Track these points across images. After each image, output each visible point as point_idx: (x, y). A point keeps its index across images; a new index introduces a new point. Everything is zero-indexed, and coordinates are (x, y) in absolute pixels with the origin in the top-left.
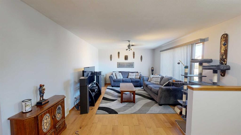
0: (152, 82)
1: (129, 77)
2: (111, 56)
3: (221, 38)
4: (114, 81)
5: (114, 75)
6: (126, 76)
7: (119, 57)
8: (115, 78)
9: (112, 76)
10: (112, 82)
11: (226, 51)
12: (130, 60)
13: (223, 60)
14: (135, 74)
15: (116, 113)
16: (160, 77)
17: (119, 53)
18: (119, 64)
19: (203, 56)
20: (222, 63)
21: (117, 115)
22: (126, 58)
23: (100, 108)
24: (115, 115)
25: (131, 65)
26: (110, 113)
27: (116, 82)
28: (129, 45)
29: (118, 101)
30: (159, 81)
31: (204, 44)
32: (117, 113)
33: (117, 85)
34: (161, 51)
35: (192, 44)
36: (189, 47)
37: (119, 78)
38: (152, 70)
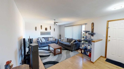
0: (63, 41)
1: (49, 40)
2: (36, 27)
3: (92, 24)
4: (41, 44)
5: (40, 40)
6: (47, 40)
7: (41, 29)
8: (41, 42)
9: (38, 40)
10: (40, 45)
11: (93, 28)
12: (49, 30)
13: (92, 31)
14: (52, 38)
15: (57, 62)
16: (67, 39)
17: (41, 26)
18: (42, 33)
19: (85, 30)
20: (92, 32)
21: (59, 63)
22: (46, 29)
23: (44, 64)
24: (58, 64)
25: (49, 33)
26: (55, 64)
27: (42, 44)
28: (55, 22)
29: (52, 55)
30: (66, 40)
31: (85, 26)
32: (59, 62)
33: (43, 46)
34: (65, 27)
35: (81, 25)
36: (80, 26)
37: (43, 41)
38: (60, 36)
